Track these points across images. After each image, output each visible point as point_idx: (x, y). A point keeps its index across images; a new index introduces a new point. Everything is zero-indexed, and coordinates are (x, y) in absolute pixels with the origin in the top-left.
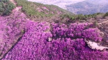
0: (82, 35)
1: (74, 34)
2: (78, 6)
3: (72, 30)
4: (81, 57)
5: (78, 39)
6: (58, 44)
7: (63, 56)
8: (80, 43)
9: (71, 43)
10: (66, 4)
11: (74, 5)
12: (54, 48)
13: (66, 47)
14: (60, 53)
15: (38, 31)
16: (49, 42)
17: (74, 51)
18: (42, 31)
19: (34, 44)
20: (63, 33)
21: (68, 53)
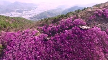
0: (74, 24)
1: (68, 26)
2: (41, 16)
3: (64, 24)
4: (83, 37)
5: (73, 28)
6: (59, 37)
7: (70, 43)
8: (76, 29)
9: (70, 32)
10: (29, 16)
11: (37, 16)
12: (58, 42)
13: (68, 36)
14: (66, 42)
15: (28, 38)
16: (48, 41)
17: (76, 35)
18: (33, 36)
19: (31, 50)
20: (58, 29)
21: (72, 39)
